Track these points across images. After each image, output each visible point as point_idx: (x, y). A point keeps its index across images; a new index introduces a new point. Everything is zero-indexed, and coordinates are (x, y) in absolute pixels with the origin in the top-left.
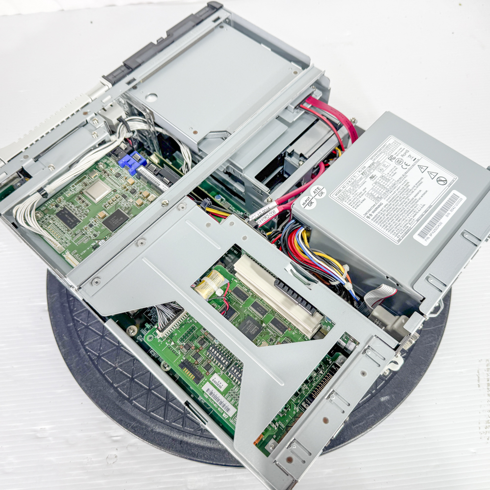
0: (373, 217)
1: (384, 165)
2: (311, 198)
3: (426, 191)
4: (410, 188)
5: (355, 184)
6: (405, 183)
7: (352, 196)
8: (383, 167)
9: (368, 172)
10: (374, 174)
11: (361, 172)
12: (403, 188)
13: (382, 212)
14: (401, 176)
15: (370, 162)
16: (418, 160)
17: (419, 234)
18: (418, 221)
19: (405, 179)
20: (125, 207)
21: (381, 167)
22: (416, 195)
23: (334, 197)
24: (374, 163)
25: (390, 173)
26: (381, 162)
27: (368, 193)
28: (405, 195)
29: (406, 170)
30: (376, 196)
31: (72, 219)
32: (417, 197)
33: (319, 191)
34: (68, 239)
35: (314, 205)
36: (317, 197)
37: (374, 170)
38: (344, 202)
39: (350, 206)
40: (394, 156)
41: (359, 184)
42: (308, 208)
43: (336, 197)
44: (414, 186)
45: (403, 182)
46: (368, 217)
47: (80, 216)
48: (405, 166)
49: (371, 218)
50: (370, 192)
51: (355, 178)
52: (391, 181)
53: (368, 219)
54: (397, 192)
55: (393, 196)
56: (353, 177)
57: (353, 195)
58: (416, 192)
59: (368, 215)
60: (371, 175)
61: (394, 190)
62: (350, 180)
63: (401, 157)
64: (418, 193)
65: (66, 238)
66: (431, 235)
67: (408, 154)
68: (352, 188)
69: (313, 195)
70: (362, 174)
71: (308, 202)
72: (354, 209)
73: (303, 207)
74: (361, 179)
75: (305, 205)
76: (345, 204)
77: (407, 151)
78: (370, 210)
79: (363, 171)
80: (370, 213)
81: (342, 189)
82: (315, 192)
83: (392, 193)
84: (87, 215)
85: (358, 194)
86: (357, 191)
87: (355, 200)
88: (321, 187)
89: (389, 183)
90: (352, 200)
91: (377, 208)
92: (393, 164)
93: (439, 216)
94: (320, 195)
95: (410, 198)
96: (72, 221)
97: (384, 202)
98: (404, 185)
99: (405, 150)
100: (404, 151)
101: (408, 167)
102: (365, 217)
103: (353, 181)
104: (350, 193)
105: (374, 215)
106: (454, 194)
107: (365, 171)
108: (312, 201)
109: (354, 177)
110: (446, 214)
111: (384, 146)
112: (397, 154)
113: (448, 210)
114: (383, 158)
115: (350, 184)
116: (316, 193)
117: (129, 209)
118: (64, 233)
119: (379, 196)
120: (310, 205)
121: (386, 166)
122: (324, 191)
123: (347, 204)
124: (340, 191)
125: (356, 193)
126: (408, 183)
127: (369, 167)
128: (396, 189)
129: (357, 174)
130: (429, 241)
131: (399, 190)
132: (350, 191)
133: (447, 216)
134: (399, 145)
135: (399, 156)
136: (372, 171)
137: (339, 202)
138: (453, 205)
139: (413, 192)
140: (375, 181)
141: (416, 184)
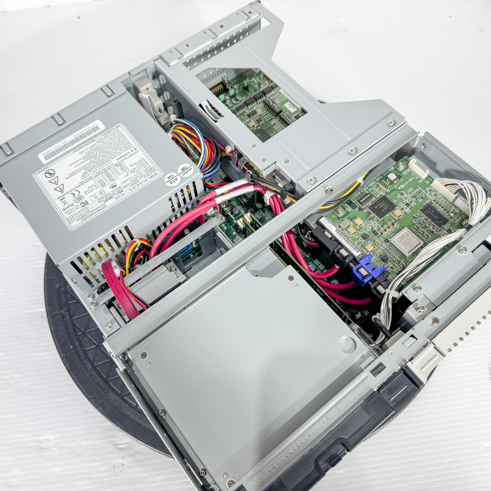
0: (131, 149)
1: (96, 197)
2: (181, 175)
3: (70, 165)
4: (84, 171)
5: (134, 182)
6: (85, 176)
7: (142, 171)
8: (98, 195)
9: (116, 192)
10: (111, 190)
11: (122, 193)
12: (89, 172)
13: (121, 152)
14: (85, 184)
15: (107, 203)
16: (59, 198)
17: (99, 129)
18: (94, 140)
19: (83, 180)
20: (373, 220)
21: (99, 196)
22: (81, 163)
23: (159, 173)
24: (105, 202)
25: (95, 188)
26: (98, 201)
27: (125, 171)
28: (92, 164)
29: (77, 189)
30: (119, 167)
31: (429, 213)
32: (82, 161)
33: (172, 180)
34: (430, 194)
35: (181, 167)
36: (175, 174)
37: (109, 194)
38: (152, 166)
39: (148, 161)
40: (81, 206)
41: (130, 182)
42: (188, 165)
43: (157, 172)
44: (78, 172)
45: (87, 178)
46: (135, 149)
47: (421, 217)
48: (76, 193)
49: (133, 149)
50: (123, 172)
51: (132, 188)
52: (98, 180)
53: (136, 147)
54: (98, 169)
55: (104, 165)
56: (133, 189)
57: (140, 171)
58: (80, 166)
59: (134, 151)
60: (113, 189)
61: (100, 170)
62: (137, 187)
63: (74, 203)
64: (79, 165)
65: (432, 196)
66: (90, 127)
67: (66, 206)
68: (139, 179)
69: (178, 178)
70: (122, 191)
71: (186, 171)
72: (145, 158)
73: (192, 167)
74: (126, 186)
75: (190, 168)
76: (151, 164)
77: (64, 210)
78: (131, 155)
79: (120, 195)
80: (132, 153)
81: (149, 179)
82: (176, 180)
83: (103, 168)
84: (414, 217)
85: (135, 172)
86: (135, 174)
87: (140, 166)
88: (168, 184)
89: (101, 178)
90: (143, 167)
91: (124, 156)
92: (86, 198)
93: (72, 142)
94: (172, 176)
95: (89, 161)
96: (428, 211)
97: (114, 161)
98: (87, 175)
99: (66, 211)
100: (68, 210)
101: (74, 192)
102: (138, 149)
103: (135, 186)
104: (142, 174)
105: (129, 151)
106: (47, 160)
107: (118, 194)
108: (181, 171)
109: (131, 190)
110: (65, 143)
111: (84, 219)
112: (76, 208)
113: (62, 146)
114: (93, 205)
115: (138, 183)
116: (175, 178)
117: (368, 218)
118: (435, 201)
119: (116, 167)
120: (185, 168)
121: (94, 197)
122: (166, 180)
123: (149, 163)
124: (151, 177)
125: (136, 173)
126: (82, 176)
127: (111, 198)
128: (98, 171)
129: (127, 192)
130: (94, 123)
131: (95, 170)
132: (142, 175)
133: (66, 141)
134: (69, 218)
135: (75, 204)
136: (112, 193)
137: (156, 167)
138: (54, 150)
139: (83, 167)
140: (113, 183)
141: (76, 173)
